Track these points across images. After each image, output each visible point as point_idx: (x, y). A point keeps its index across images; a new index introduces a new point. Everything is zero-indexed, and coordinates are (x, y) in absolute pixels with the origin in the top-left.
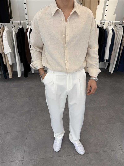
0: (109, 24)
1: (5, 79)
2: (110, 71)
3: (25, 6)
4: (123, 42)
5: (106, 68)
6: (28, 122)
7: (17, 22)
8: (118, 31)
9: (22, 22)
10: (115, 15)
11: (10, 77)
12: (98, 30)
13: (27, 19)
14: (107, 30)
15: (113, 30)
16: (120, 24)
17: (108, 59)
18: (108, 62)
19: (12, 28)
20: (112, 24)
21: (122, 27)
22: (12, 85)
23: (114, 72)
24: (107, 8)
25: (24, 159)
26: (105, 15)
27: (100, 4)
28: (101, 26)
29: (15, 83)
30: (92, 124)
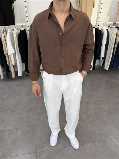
0: (104, 25)
1: (8, 78)
2: (105, 68)
3: (26, 9)
4: (116, 41)
5: (101, 65)
6: (36, 117)
7: (19, 24)
8: (112, 31)
9: (23, 24)
10: (108, 17)
11: (13, 76)
12: (95, 30)
13: (28, 22)
14: (102, 31)
15: (107, 30)
16: (114, 25)
17: (104, 57)
18: (103, 60)
19: (13, 30)
20: (106, 25)
21: (116, 27)
22: (15, 84)
23: (109, 68)
24: (101, 10)
25: (38, 151)
26: (100, 17)
27: (95, 7)
28: (96, 27)
29: (18, 82)
30: (95, 116)
